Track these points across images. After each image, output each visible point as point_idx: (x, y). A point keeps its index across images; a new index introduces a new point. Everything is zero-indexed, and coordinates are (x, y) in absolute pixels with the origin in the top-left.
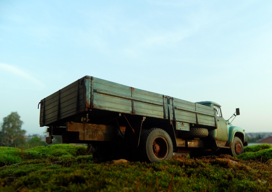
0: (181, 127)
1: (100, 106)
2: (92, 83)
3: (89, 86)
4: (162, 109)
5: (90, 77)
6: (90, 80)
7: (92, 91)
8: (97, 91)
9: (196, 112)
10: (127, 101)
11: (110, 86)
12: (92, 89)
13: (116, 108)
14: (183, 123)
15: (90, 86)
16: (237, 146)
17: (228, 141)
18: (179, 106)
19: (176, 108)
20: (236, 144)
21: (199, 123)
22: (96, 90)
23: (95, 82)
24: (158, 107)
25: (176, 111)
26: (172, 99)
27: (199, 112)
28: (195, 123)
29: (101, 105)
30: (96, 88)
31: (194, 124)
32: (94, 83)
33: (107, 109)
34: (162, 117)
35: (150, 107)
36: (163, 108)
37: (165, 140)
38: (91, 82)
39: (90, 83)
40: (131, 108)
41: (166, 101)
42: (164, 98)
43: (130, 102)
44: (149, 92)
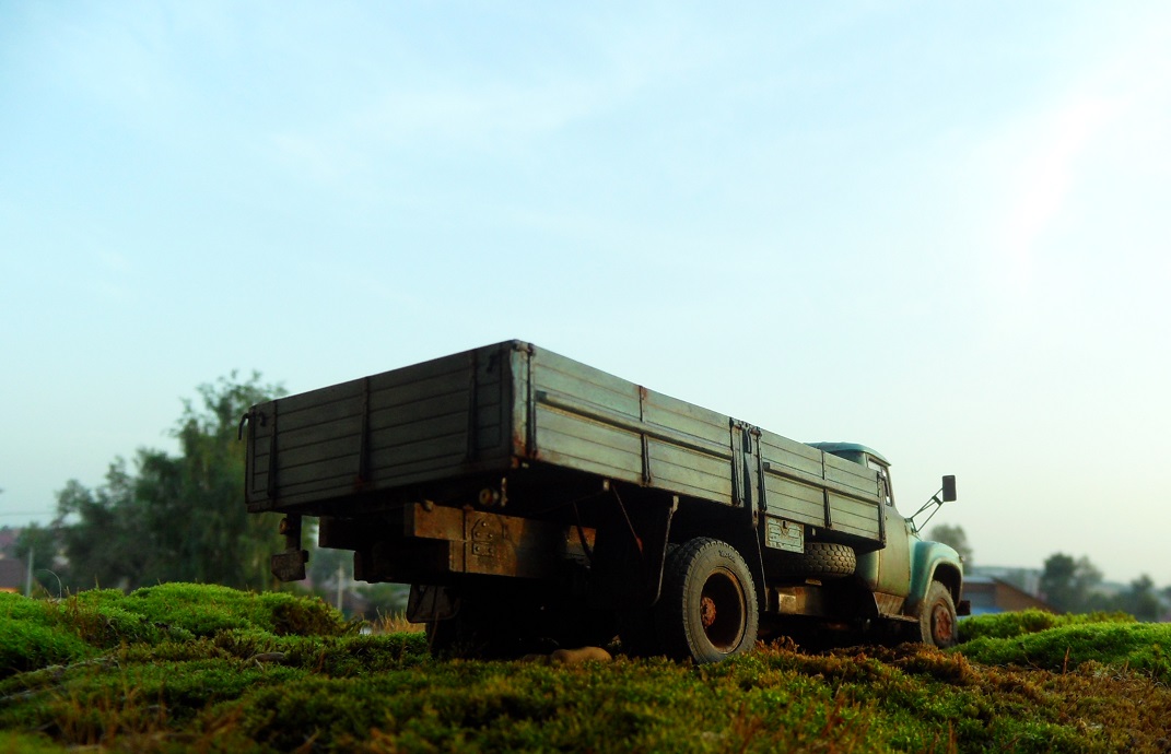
0: (779, 539)
1: (553, 452)
2: (531, 369)
3: (521, 378)
4: (725, 468)
5: (526, 347)
6: (526, 358)
7: (532, 396)
8: (548, 397)
9: (827, 483)
10: (628, 438)
11: (581, 380)
12: (532, 390)
13: (597, 459)
14: (784, 521)
15: (525, 377)
16: (938, 614)
17: (910, 595)
18: (777, 460)
19: (768, 469)
20: (934, 609)
21: (835, 527)
22: (544, 393)
23: (539, 365)
24: (716, 463)
25: (768, 480)
26: (758, 433)
27: (834, 486)
28: (821, 524)
29: (558, 447)
30: (541, 386)
31: (817, 528)
32: (537, 369)
33: (573, 463)
34: (728, 501)
35: (694, 460)
36: (729, 467)
37: (736, 584)
38: (528, 362)
39: (525, 367)
40: (639, 461)
41: (738, 442)
42: (734, 430)
43: (635, 440)
44: (691, 406)
